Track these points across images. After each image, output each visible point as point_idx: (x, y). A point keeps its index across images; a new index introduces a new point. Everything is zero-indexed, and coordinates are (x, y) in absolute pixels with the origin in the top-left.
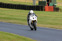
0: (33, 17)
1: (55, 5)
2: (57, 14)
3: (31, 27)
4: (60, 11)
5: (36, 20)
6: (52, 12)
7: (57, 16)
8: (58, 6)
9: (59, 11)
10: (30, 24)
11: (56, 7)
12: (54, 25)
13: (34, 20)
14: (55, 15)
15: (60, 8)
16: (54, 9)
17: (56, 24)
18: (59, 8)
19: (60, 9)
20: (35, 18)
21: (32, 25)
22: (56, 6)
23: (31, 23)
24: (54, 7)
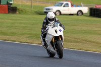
0: (56, 28)
1: (11, 2)
2: (14, 18)
4: (19, 13)
5: (61, 36)
6: (5, 15)
7: (13, 21)
8: (15, 4)
9: (17, 12)
11: (11, 6)
12: (9, 35)
13: (57, 35)
14: (11, 19)
15: (18, 7)
16: (9, 9)
17: (13, 34)
18: (16, 8)
19: (19, 9)
22: (11, 4)
24: (8, 6)
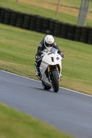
3: (43, 83)
10: (43, 73)
20: (58, 58)
21: (48, 77)
23: (46, 72)
